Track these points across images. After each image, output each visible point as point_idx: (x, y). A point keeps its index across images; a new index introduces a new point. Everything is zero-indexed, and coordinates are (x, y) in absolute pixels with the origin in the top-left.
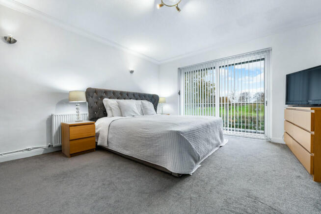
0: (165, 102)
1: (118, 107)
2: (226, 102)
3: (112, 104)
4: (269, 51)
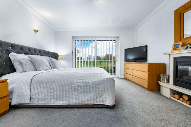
0: (62, 59)
1: (30, 62)
2: (82, 60)
3: (22, 59)
4: (118, 37)
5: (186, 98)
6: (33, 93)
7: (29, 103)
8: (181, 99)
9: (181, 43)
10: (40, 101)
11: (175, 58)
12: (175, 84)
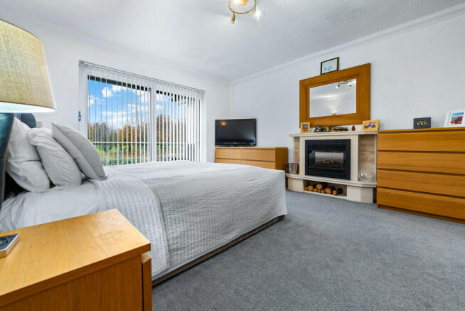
5: (319, 187)
6: (175, 235)
7: (167, 270)
8: (315, 190)
9: (309, 123)
10: (190, 252)
11: (306, 141)
12: (307, 173)
